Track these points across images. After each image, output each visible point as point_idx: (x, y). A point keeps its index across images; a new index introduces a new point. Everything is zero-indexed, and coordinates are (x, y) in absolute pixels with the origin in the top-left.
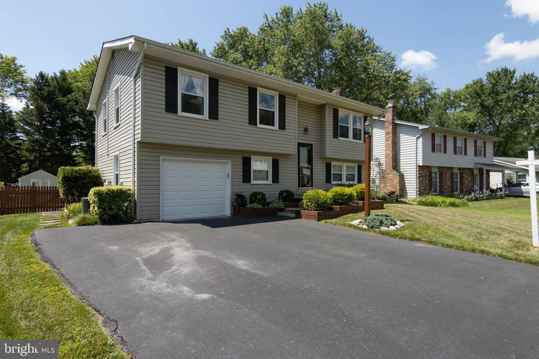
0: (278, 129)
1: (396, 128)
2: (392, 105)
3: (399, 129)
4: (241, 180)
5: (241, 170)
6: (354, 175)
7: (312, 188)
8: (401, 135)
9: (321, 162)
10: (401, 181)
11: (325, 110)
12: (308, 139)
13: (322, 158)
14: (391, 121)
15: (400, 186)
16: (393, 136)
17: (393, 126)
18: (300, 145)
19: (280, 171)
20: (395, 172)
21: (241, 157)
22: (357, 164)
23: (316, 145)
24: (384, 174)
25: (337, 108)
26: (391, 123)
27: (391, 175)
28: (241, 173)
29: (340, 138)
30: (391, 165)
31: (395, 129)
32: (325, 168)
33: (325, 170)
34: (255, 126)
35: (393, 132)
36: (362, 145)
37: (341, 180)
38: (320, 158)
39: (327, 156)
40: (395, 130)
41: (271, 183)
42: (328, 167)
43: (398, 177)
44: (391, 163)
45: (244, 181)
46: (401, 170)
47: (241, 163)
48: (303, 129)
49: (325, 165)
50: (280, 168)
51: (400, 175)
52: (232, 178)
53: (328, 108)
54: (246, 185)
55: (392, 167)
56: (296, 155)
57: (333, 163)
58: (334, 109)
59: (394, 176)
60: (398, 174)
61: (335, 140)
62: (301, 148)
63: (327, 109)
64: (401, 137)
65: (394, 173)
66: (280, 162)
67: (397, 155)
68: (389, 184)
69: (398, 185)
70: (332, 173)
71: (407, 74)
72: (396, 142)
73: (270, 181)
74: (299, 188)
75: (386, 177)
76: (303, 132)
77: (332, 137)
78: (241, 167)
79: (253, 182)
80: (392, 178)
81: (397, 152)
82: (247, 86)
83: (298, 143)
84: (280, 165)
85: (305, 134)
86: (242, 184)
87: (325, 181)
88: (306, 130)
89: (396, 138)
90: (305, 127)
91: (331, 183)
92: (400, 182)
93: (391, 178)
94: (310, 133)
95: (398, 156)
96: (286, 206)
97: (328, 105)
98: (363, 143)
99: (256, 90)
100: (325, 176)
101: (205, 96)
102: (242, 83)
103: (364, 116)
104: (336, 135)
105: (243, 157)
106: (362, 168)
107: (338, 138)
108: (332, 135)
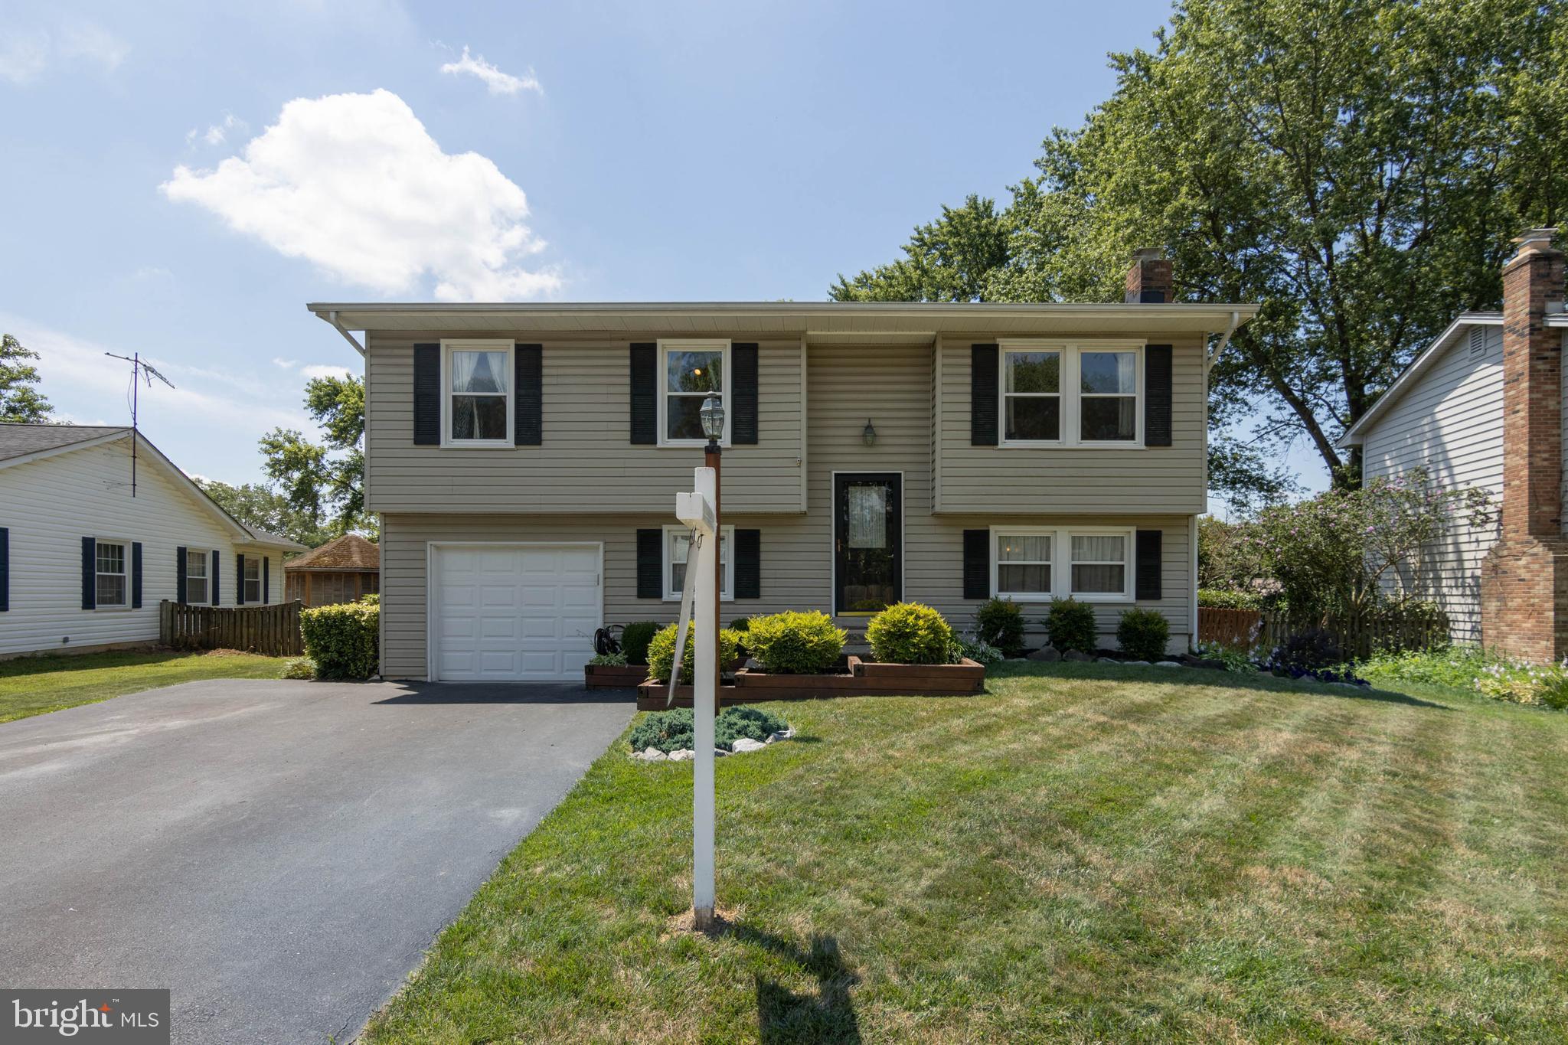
0: (729, 445)
1: (1559, 349)
4: (634, 591)
5: (634, 565)
6: (1116, 567)
9: (940, 531)
11: (936, 358)
12: (882, 458)
14: (1527, 322)
15: (1556, 609)
18: (846, 480)
19: (764, 565)
20: (1539, 548)
22: (1130, 529)
23: (913, 476)
25: (990, 342)
26: (1527, 331)
28: (634, 573)
29: (1008, 444)
30: (1526, 518)
31: (1551, 354)
32: (961, 548)
33: (959, 557)
34: (652, 447)
36: (1138, 454)
37: (1045, 588)
38: (935, 516)
39: (941, 509)
40: (1556, 360)
41: (732, 597)
42: (976, 544)
45: (641, 594)
47: (634, 547)
48: (860, 432)
49: (961, 539)
50: (763, 556)
51: (1556, 561)
52: (605, 587)
53: (944, 347)
54: (649, 605)
55: (1527, 528)
57: (996, 532)
58: (973, 347)
59: (1536, 566)
61: (981, 452)
62: (853, 492)
63: (942, 353)
66: (762, 539)
68: (1516, 602)
69: (1551, 605)
70: (995, 563)
73: (728, 593)
74: (839, 614)
75: (1504, 568)
77: (967, 444)
78: (634, 555)
79: (671, 596)
82: (627, 344)
83: (837, 475)
84: (763, 547)
85: (872, 445)
86: (635, 600)
87: (960, 592)
88: (866, 432)
89: (1556, 393)
91: (985, 595)
93: (1523, 573)
94: (884, 441)
97: (946, 339)
98: (1144, 447)
99: (652, 348)
100: (961, 574)
101: (508, 392)
102: (611, 339)
103: (1147, 347)
104: (983, 433)
105: (639, 531)
106: (1164, 539)
107: (997, 444)
108: (968, 435)
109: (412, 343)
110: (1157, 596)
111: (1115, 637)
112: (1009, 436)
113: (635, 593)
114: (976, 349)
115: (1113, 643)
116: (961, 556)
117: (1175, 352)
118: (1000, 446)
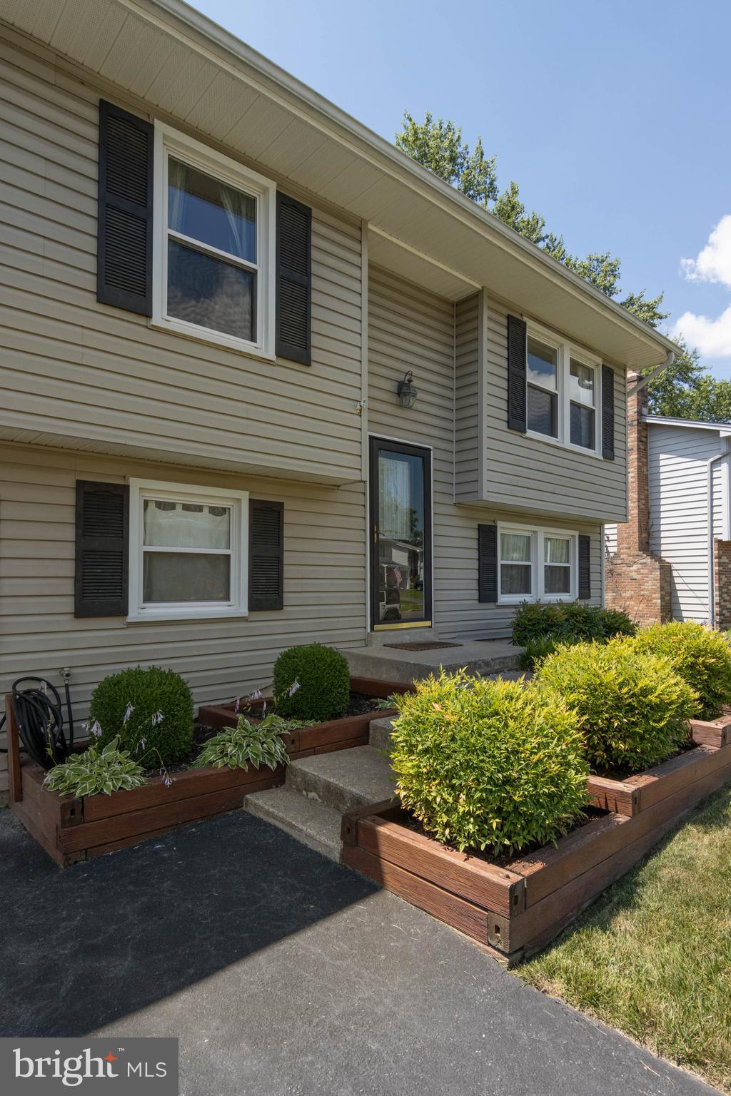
0: (271, 355)
1: (646, 437)
2: (635, 374)
3: (657, 441)
4: (68, 605)
5: (69, 551)
6: (567, 569)
7: (428, 623)
8: (662, 456)
9: (461, 523)
10: (665, 585)
11: (477, 318)
12: (413, 427)
13: (467, 505)
14: (636, 417)
15: (662, 598)
16: (639, 460)
17: (639, 432)
18: (379, 447)
19: (288, 557)
20: (648, 560)
21: (70, 481)
22: (576, 534)
23: (441, 455)
24: (613, 564)
25: (519, 318)
26: (635, 423)
27: (635, 567)
28: (69, 569)
29: (530, 433)
30: (636, 540)
31: (644, 439)
33: (475, 554)
34: (142, 321)
35: (639, 448)
36: (597, 464)
37: (527, 589)
38: (458, 505)
39: (487, 497)
40: (645, 444)
41: (244, 611)
42: (487, 537)
43: (658, 573)
44: (636, 535)
45: (82, 611)
46: (663, 554)
47: (69, 515)
48: (392, 386)
49: (475, 534)
50: (288, 545)
51: (661, 568)
54: (100, 632)
55: (636, 546)
56: (360, 487)
58: (509, 317)
59: (646, 571)
60: (657, 565)
61: (513, 437)
62: (385, 463)
63: (486, 313)
64: (662, 463)
65: (644, 561)
66: (288, 517)
67: (649, 513)
68: (628, 594)
69: (658, 595)
70: (500, 562)
71: (651, 308)
72: (647, 477)
73: (238, 604)
74: (377, 627)
75: (619, 571)
76: (393, 398)
77: (504, 426)
78: (70, 533)
79: (138, 609)
80: (638, 577)
81: (651, 503)
82: (94, 97)
83: (371, 438)
84: (288, 531)
85: (401, 406)
86: (68, 622)
87: (476, 594)
88: (403, 390)
89: (646, 464)
90: (401, 377)
91: (495, 600)
92: (662, 588)
93: (635, 575)
94: (418, 406)
95: (652, 516)
96: (298, 746)
97: (490, 298)
98: (601, 458)
99: (144, 128)
100: (476, 575)
103: (603, 366)
104: (516, 417)
105: (80, 485)
106: (591, 545)
107: (525, 432)
108: (505, 416)
110: (589, 595)
113: (71, 609)
114: (510, 320)
117: (615, 377)
118: (527, 435)
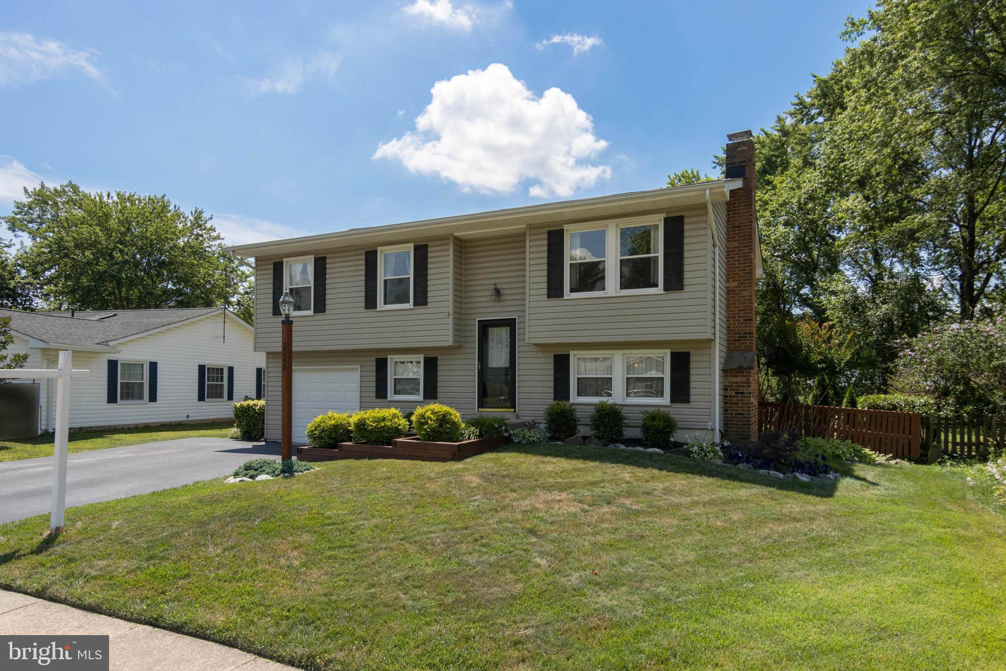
0: (413, 307)
5: (374, 379)
6: (662, 379)
7: (512, 410)
9: (539, 355)
12: (506, 309)
21: (374, 359)
22: (666, 351)
25: (558, 228)
28: (374, 384)
29: (571, 296)
32: (552, 366)
34: (376, 310)
41: (422, 399)
42: (561, 364)
45: (377, 396)
47: (374, 368)
49: (552, 360)
50: (439, 372)
52: (361, 392)
53: (531, 235)
57: (574, 356)
61: (553, 302)
63: (529, 238)
66: (439, 362)
70: (573, 376)
73: (420, 396)
74: (480, 409)
76: (492, 299)
77: (544, 298)
78: (374, 374)
79: (391, 397)
82: (363, 252)
83: (479, 321)
84: (439, 368)
86: (375, 400)
91: (568, 399)
94: (507, 298)
97: (531, 229)
98: (663, 292)
99: (375, 252)
100: (552, 384)
101: (311, 282)
102: (357, 250)
103: (665, 219)
104: (554, 290)
106: (692, 358)
107: (563, 296)
108: (545, 291)
109: (272, 262)
110: (687, 400)
111: (639, 429)
112: (572, 290)
113: (375, 395)
114: (550, 233)
115: (637, 433)
116: (552, 372)
117: (686, 220)
118: (565, 298)
